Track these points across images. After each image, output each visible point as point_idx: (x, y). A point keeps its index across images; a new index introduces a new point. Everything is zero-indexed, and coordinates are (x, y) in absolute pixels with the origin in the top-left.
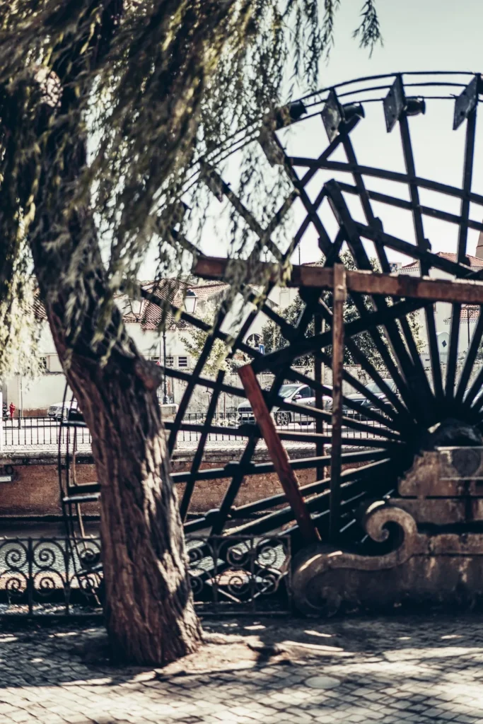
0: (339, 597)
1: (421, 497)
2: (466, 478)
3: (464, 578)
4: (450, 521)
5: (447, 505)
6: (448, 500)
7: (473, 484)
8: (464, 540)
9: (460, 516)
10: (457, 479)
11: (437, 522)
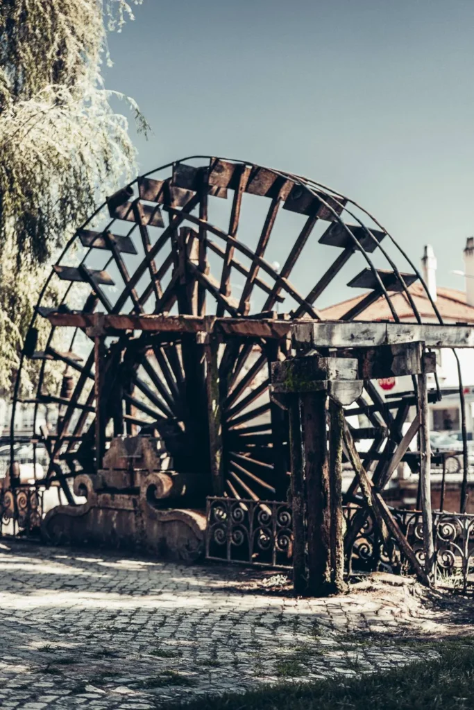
0: (61, 533)
1: (111, 469)
2: (130, 456)
3: (115, 525)
4: (124, 487)
5: (122, 475)
6: (123, 472)
7: (134, 460)
8: (113, 498)
9: (128, 483)
10: (126, 456)
11: (118, 487)
